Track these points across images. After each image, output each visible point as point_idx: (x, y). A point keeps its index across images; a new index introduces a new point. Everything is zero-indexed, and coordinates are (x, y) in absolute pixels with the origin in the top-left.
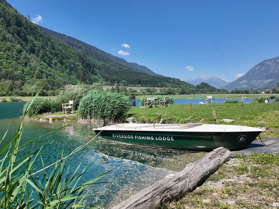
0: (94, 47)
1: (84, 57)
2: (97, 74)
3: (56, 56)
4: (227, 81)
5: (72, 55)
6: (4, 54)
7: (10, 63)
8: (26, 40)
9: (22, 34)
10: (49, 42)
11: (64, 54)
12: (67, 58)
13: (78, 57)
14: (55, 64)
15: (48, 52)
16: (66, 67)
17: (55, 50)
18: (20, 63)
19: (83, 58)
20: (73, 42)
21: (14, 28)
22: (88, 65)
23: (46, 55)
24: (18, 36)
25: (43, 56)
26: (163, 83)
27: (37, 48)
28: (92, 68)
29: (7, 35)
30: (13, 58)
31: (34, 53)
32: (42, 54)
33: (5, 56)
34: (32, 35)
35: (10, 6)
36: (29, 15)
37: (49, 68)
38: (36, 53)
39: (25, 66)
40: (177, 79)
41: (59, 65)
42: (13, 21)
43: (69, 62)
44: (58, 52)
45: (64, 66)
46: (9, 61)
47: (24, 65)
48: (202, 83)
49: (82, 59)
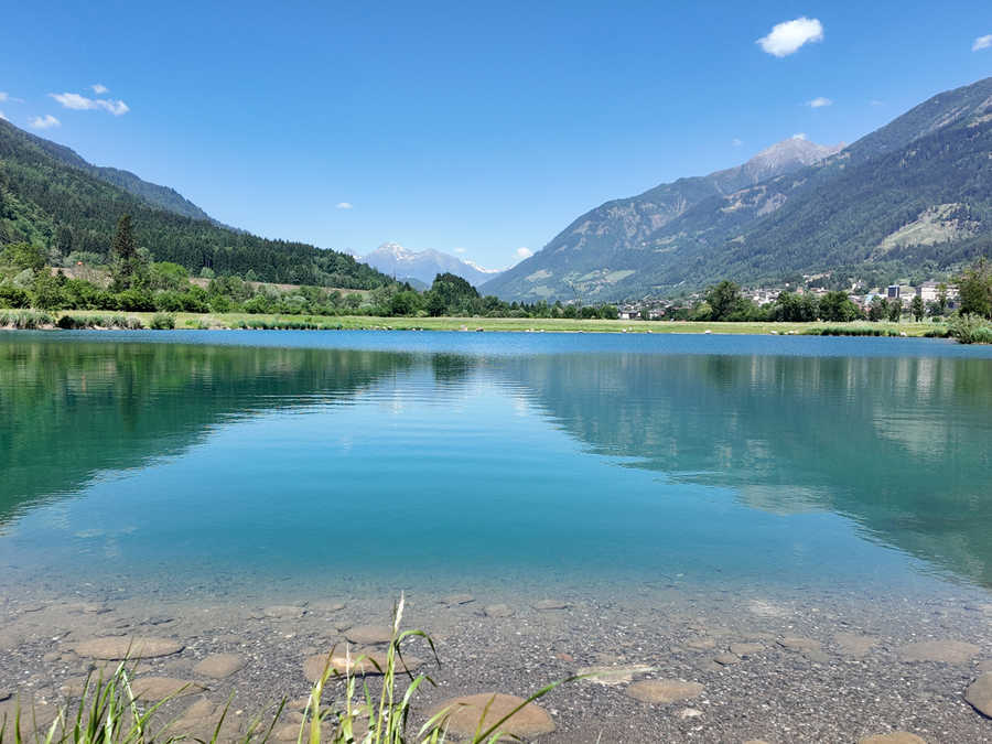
48: (439, 278)
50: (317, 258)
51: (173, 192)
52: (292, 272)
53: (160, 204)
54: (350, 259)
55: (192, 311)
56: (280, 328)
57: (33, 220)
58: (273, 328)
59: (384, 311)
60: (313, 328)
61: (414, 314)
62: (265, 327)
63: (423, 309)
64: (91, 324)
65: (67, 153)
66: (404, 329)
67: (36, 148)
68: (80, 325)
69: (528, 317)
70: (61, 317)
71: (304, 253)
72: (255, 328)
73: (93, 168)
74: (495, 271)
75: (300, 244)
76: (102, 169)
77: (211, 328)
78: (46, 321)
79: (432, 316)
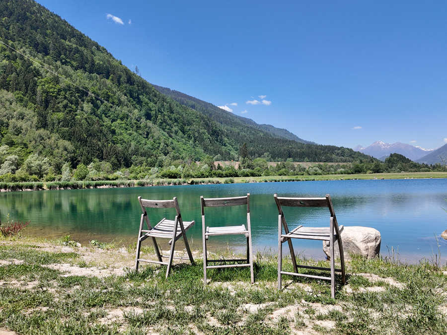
0: (209, 104)
1: (209, 120)
2: (227, 144)
3: (176, 122)
4: (423, 149)
5: (195, 120)
6: (122, 122)
7: (130, 134)
8: (140, 102)
9: (134, 94)
10: (165, 104)
11: (185, 118)
12: (189, 124)
13: (202, 122)
14: (176, 132)
15: (166, 117)
16: (189, 137)
17: (174, 113)
18: (141, 134)
19: (208, 122)
20: (183, 99)
21: (126, 87)
22: (215, 132)
23: (165, 121)
24: (131, 97)
25: (161, 123)
26: (328, 155)
27: (154, 112)
28: (219, 137)
29: (122, 97)
30: (132, 128)
31: (150, 120)
32: (160, 121)
33: (124, 125)
34: (144, 94)
35: (111, 55)
36: (137, 67)
37: (171, 139)
38: (152, 118)
39: (146, 138)
40: (347, 149)
41: (180, 133)
42: (124, 78)
43: (192, 130)
44: (178, 115)
45: (186, 135)
46: (128, 132)
47: (145, 136)
48: (391, 155)
49: (207, 125)
50: (336, 151)
51: (286, 130)
52: (323, 157)
53: (279, 135)
54: (351, 150)
55: (254, 176)
56: (282, 181)
57: (232, 146)
58: (279, 181)
59: (350, 171)
60: (298, 181)
61: (365, 172)
62: (275, 181)
63: (371, 170)
64: (200, 183)
65: (250, 121)
66: (349, 179)
67: (238, 121)
68: (197, 183)
69: (429, 171)
70: (191, 181)
71: (331, 149)
72: (271, 181)
73: (258, 125)
74: (432, 150)
75: (330, 146)
76: (261, 125)
77: (250, 182)
78: (185, 182)
79: (375, 173)
